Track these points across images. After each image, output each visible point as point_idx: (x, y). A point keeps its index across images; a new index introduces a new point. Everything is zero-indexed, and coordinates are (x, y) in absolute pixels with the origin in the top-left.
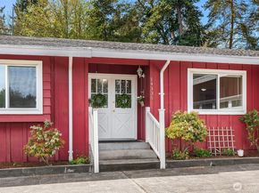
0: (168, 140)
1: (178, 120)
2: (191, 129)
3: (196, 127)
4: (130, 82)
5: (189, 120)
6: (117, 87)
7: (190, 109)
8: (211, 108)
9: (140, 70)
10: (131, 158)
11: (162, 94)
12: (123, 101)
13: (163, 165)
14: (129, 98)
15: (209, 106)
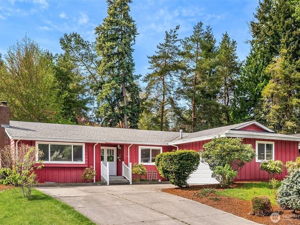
0: (133, 174)
1: (136, 167)
2: (141, 170)
3: (142, 169)
4: (113, 150)
5: (140, 167)
6: (108, 152)
7: (140, 163)
8: (148, 162)
9: (119, 146)
10: (118, 181)
11: (129, 156)
12: (110, 159)
13: (131, 183)
14: (113, 157)
15: (147, 161)
